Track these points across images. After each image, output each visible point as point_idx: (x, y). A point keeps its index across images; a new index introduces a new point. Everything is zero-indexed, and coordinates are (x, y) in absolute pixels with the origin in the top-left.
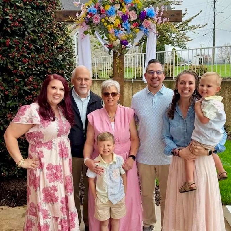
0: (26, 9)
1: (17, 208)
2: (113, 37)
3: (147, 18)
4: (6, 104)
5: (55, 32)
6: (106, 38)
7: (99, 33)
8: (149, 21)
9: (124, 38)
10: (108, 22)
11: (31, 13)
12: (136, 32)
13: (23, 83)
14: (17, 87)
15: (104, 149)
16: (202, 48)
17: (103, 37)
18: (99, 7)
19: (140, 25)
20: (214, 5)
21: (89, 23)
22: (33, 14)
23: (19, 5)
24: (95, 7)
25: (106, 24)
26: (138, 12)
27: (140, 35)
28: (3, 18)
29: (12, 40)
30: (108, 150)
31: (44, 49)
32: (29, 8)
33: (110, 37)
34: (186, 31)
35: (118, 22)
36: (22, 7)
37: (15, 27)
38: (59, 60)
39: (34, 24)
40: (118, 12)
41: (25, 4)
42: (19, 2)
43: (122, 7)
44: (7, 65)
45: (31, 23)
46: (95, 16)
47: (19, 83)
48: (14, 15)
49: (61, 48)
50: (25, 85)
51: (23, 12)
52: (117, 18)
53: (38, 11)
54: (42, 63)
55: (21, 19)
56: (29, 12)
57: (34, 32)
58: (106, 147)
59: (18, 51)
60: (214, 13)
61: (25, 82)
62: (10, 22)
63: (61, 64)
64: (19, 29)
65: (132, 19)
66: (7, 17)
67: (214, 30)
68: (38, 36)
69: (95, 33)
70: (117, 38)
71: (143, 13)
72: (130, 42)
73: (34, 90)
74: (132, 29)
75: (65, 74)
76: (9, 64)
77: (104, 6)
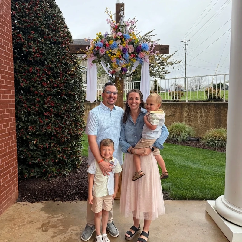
0: (46, 44)
1: (36, 203)
2: (115, 66)
3: (142, 50)
4: (28, 119)
5: (68, 62)
6: (109, 66)
7: (104, 62)
8: (144, 53)
9: (124, 66)
10: (111, 53)
11: (50, 47)
12: (133, 62)
13: (42, 102)
14: (37, 104)
15: (106, 153)
16: (176, 78)
17: (107, 66)
18: (104, 42)
19: (137, 57)
20: (185, 47)
21: (97, 54)
22: (51, 48)
23: (40, 40)
24: (101, 42)
25: (110, 55)
26: (135, 46)
27: (136, 64)
28: (28, 51)
29: (34, 67)
30: (109, 154)
31: (60, 75)
32: (48, 43)
33: (113, 65)
34: (165, 66)
35: (119, 54)
36: (43, 42)
37: (37, 57)
38: (71, 84)
39: (52, 55)
40: (119, 45)
41: (45, 40)
42: (41, 38)
43: (122, 42)
44: (30, 87)
45: (49, 54)
46: (101, 49)
47: (39, 102)
48: (36, 48)
49: (73, 75)
50: (44, 103)
51: (44, 46)
52: (119, 50)
53: (55, 45)
54: (58, 86)
55: (42, 51)
56: (48, 46)
57: (52, 61)
58: (108, 152)
59: (39, 77)
60: (185, 53)
61: (44, 101)
62: (33, 54)
63: (73, 87)
64: (40, 60)
65: (130, 52)
66: (31, 50)
67: (185, 65)
68: (55, 65)
69: (101, 62)
70: (119, 66)
71: (139, 47)
72: (129, 69)
73: (51, 107)
74: (130, 60)
75: (76, 95)
76: (31, 87)
77: (108, 41)
